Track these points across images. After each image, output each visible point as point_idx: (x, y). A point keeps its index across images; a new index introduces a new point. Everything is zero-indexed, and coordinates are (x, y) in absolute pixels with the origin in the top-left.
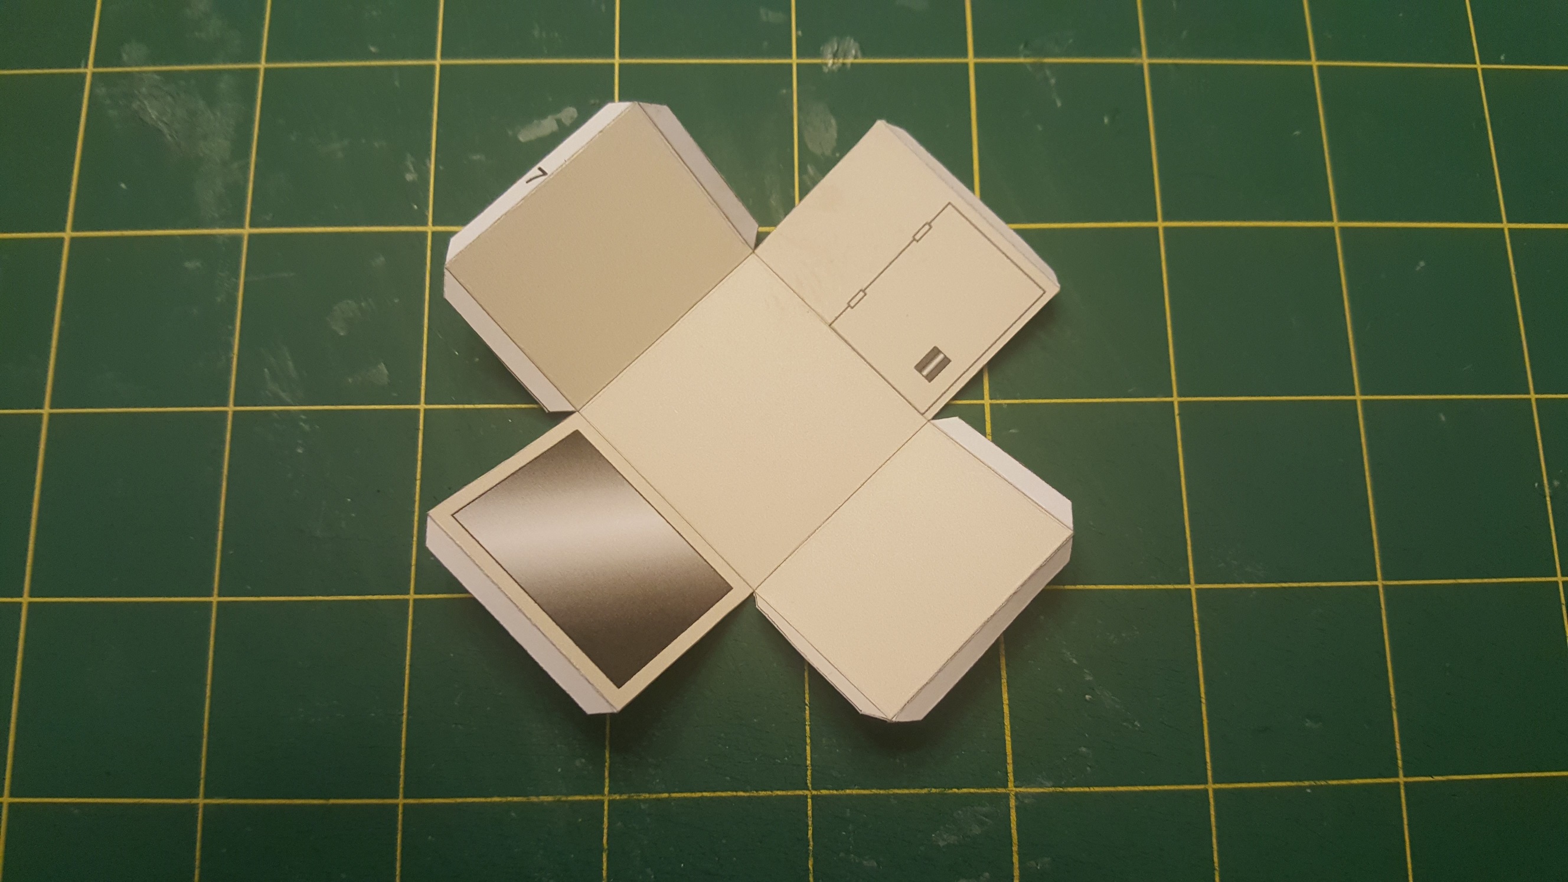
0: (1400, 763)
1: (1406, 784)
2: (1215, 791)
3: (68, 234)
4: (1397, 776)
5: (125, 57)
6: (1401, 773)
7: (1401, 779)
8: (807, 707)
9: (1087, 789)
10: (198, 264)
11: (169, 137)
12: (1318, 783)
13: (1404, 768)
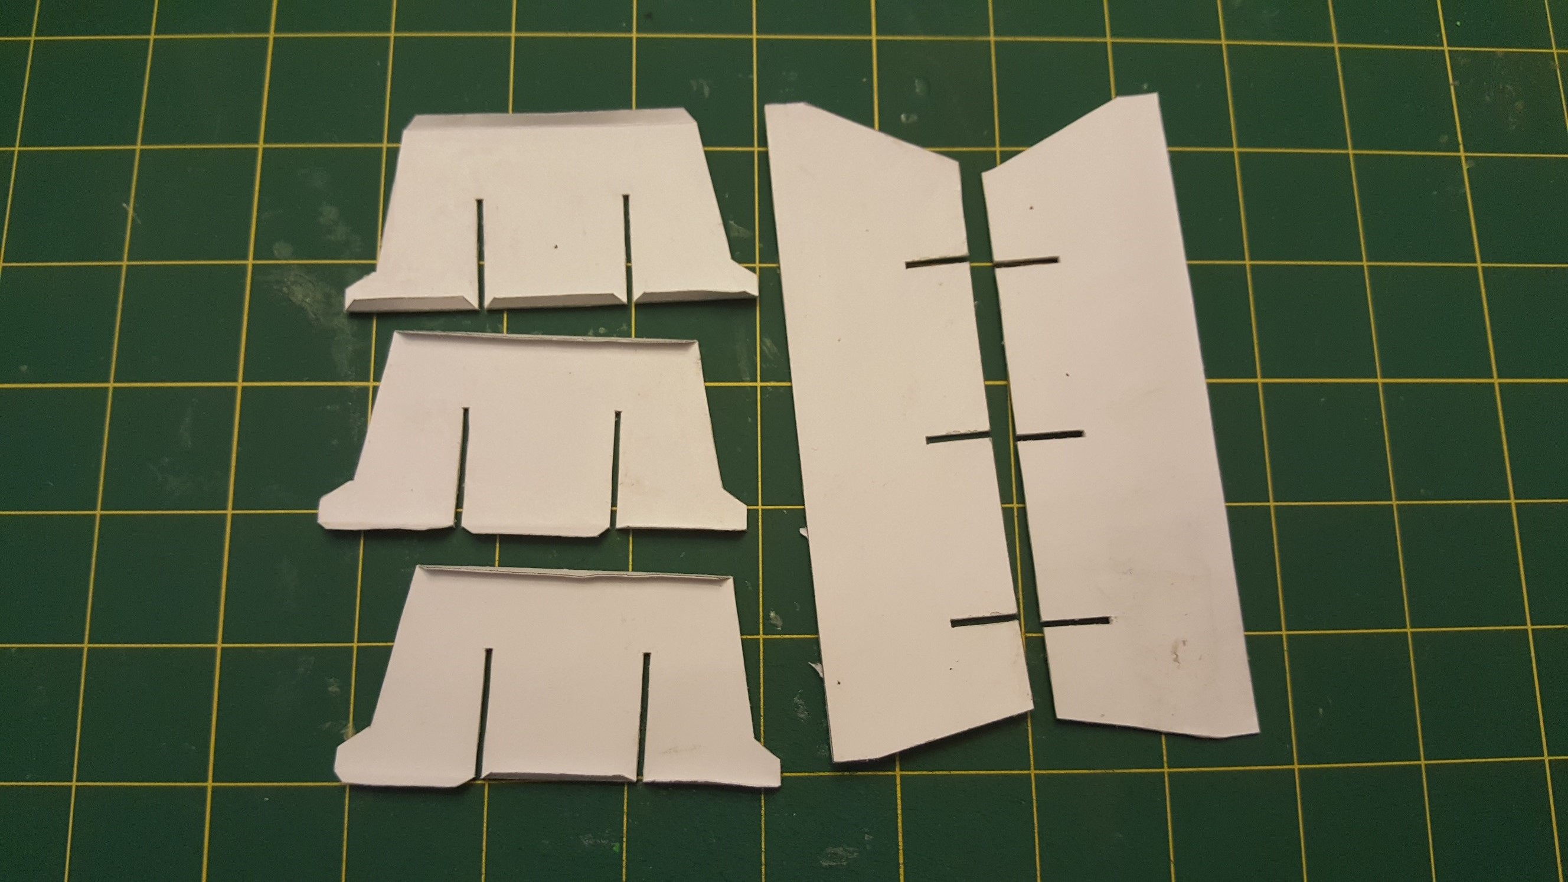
0: (1165, 758)
1: (1170, 774)
2: (1036, 775)
3: (240, 384)
4: (1163, 767)
5: (276, 253)
6: (1166, 765)
7: (1166, 770)
8: (762, 718)
9: (948, 773)
10: (337, 407)
11: (312, 315)
12: (1107, 771)
13: (1168, 762)
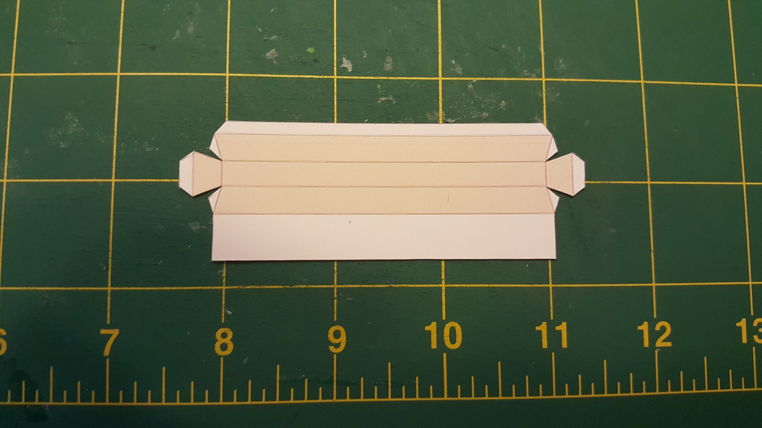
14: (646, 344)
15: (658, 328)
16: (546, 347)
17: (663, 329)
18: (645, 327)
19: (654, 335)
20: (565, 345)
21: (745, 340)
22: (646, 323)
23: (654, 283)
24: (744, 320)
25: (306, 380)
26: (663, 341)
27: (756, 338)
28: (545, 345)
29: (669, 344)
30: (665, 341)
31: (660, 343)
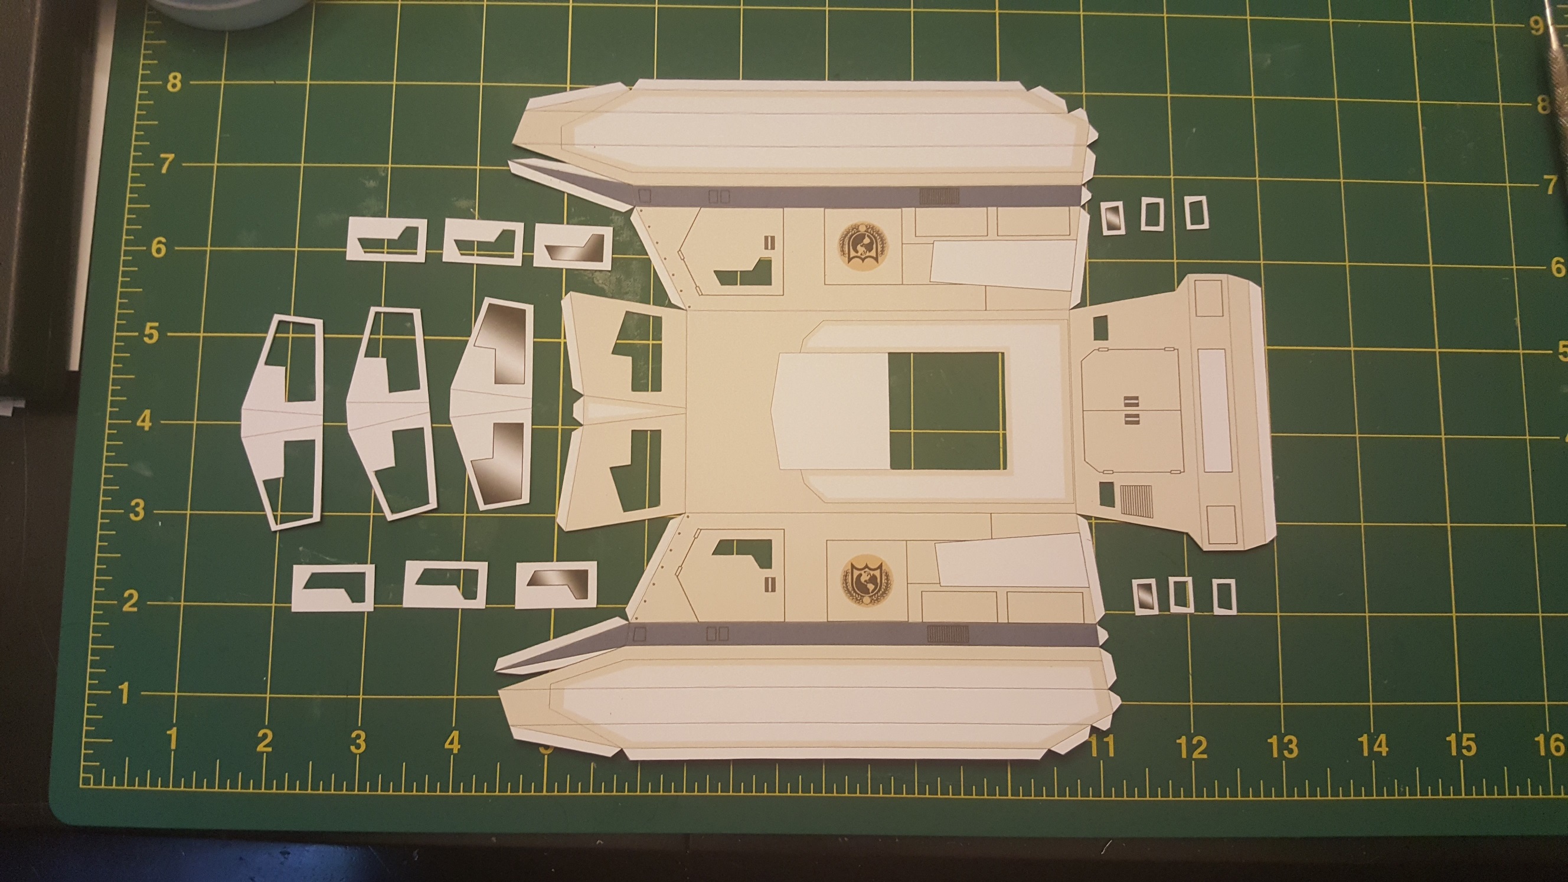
14: (1184, 756)
15: (1195, 741)
16: (1096, 756)
17: (1200, 743)
18: (1183, 740)
19: (1191, 749)
20: (1112, 754)
21: (1275, 755)
22: (1184, 738)
23: (1191, 702)
24: (1275, 737)
25: (892, 777)
26: (1199, 753)
27: (1286, 753)
28: (1095, 754)
29: (1205, 756)
30: (1200, 753)
31: (1196, 755)
